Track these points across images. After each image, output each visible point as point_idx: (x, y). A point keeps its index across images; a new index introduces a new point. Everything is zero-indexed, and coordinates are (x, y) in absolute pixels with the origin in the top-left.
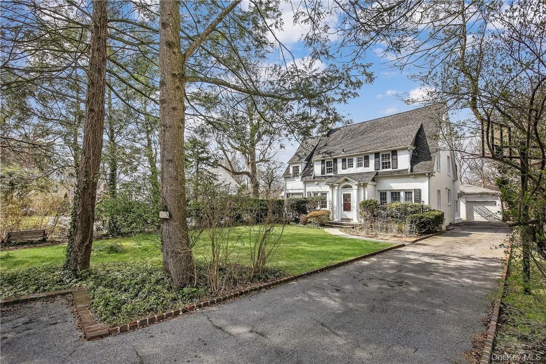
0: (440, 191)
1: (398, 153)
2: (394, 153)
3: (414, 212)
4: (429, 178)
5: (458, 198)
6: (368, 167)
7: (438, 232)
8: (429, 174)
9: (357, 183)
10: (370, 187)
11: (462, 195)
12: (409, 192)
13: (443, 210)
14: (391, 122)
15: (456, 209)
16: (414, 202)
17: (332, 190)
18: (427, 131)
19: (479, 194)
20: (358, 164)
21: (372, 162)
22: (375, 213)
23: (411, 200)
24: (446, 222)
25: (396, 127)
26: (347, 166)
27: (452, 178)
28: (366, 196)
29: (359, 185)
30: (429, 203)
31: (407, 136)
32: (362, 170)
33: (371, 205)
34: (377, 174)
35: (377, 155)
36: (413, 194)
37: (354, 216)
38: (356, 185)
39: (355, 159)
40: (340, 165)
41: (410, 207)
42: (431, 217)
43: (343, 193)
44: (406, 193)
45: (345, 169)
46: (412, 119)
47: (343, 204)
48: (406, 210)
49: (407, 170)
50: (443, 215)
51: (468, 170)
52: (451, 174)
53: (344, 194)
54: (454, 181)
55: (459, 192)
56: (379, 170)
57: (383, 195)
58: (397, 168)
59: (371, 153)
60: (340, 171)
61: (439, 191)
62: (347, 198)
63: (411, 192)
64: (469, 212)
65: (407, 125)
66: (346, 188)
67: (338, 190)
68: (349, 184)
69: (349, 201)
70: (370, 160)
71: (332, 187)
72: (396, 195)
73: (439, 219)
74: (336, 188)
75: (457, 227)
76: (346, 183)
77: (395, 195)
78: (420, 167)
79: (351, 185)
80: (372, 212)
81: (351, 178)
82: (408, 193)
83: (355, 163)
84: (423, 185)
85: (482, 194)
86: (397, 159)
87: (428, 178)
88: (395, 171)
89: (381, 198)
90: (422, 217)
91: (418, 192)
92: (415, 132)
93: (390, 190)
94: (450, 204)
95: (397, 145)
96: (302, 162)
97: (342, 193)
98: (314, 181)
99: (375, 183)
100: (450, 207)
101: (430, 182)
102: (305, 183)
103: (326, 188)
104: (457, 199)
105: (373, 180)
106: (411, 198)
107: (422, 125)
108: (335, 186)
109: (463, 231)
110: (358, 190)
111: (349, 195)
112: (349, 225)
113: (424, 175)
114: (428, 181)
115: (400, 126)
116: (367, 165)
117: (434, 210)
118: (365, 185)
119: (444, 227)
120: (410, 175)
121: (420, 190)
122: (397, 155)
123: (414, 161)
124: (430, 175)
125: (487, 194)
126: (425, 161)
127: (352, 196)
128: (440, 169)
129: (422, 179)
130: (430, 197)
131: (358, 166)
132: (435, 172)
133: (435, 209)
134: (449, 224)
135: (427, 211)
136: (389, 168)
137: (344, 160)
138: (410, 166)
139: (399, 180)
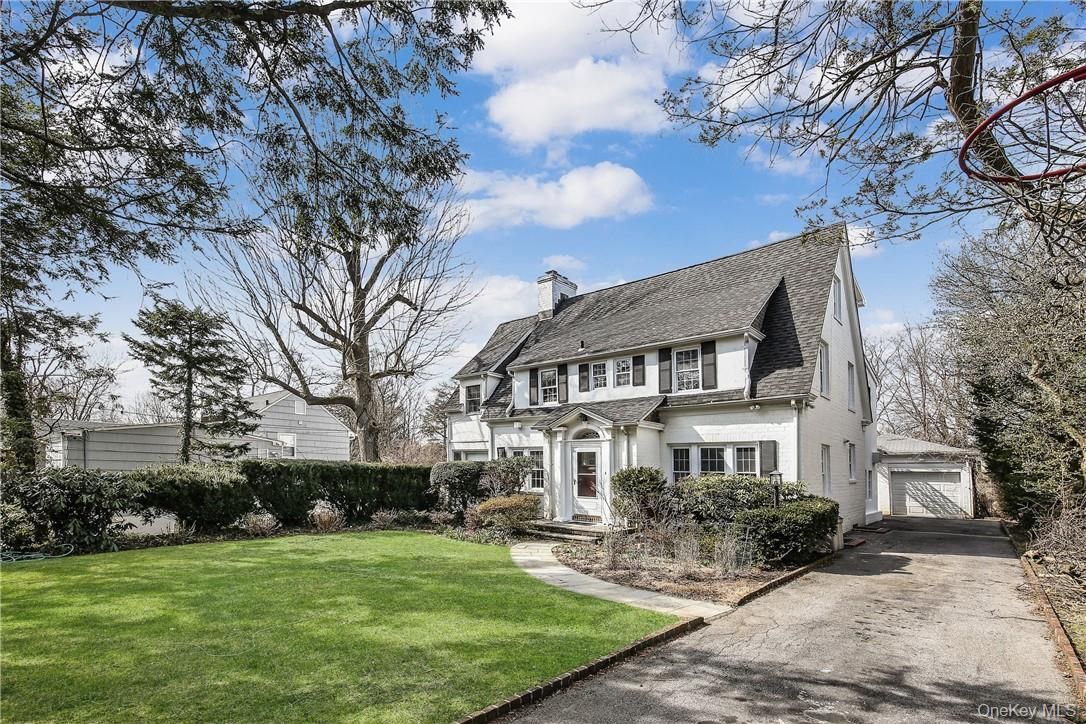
0: (828, 446)
1: (718, 346)
2: (709, 346)
3: (756, 504)
4: (799, 411)
5: (874, 464)
6: (644, 384)
7: (823, 555)
8: (799, 401)
9: (609, 424)
10: (645, 435)
11: (881, 457)
12: (746, 450)
13: (835, 496)
14: (707, 276)
15: (868, 491)
16: (758, 475)
17: (551, 443)
18: (795, 295)
19: (922, 456)
20: (619, 377)
21: (652, 371)
22: (651, 504)
23: (753, 469)
24: (845, 526)
25: (717, 289)
26: (592, 383)
27: (859, 416)
28: (634, 459)
29: (615, 431)
30: (799, 478)
31: (744, 307)
32: (629, 392)
33: (641, 482)
34: (665, 402)
35: (664, 353)
36: (757, 454)
37: (601, 509)
38: (607, 429)
39: (610, 365)
40: (574, 379)
41: (746, 488)
42: (801, 518)
43: (578, 450)
44: (739, 450)
45: (588, 390)
46: (758, 267)
47: (576, 478)
48: (732, 497)
49: (740, 391)
50: (835, 510)
51: (892, 406)
52: (857, 406)
53: (580, 454)
54: (864, 424)
55: (875, 451)
56: (670, 391)
57: (681, 457)
58: (715, 386)
59: (650, 350)
60: (576, 396)
61: (826, 447)
62: (587, 462)
63: (753, 450)
64: (897, 497)
65: (746, 281)
66: (584, 437)
67: (565, 443)
68: (591, 427)
69: (591, 471)
70: (647, 368)
71: (550, 434)
72: (713, 456)
73: (827, 519)
74: (560, 438)
75: (872, 536)
76: (584, 426)
77: (712, 458)
78: (774, 384)
79: (596, 430)
80: (644, 502)
81: (598, 412)
82: (744, 451)
83: (610, 375)
84: (783, 431)
85: (926, 456)
86: (715, 364)
87: (795, 413)
88: (710, 395)
89: (676, 463)
90: (776, 519)
91: (771, 449)
92: (765, 296)
93: (698, 444)
94: (853, 479)
95: (716, 327)
96: (486, 376)
97: (573, 451)
98: (512, 422)
99: (659, 426)
100: (853, 486)
101: (802, 424)
102: (492, 424)
103: (537, 439)
104: (869, 467)
105: (655, 417)
106: (753, 463)
107: (782, 282)
108: (556, 432)
109: (890, 549)
110: (614, 444)
111: (593, 455)
112: (586, 533)
113: (785, 403)
114: (795, 419)
115: (729, 286)
116: (640, 381)
117: (811, 497)
118: (630, 430)
119: (838, 541)
120: (748, 405)
121: (774, 442)
122: (715, 351)
123: (760, 367)
124: (802, 404)
125: (940, 456)
126: (789, 367)
127: (598, 456)
128: (828, 393)
129: (780, 413)
130: (802, 463)
131: (619, 384)
132: (814, 397)
133: (815, 494)
134: (851, 528)
135: (790, 501)
136: (697, 387)
137: (583, 368)
138: (748, 381)
139: (721, 417)
